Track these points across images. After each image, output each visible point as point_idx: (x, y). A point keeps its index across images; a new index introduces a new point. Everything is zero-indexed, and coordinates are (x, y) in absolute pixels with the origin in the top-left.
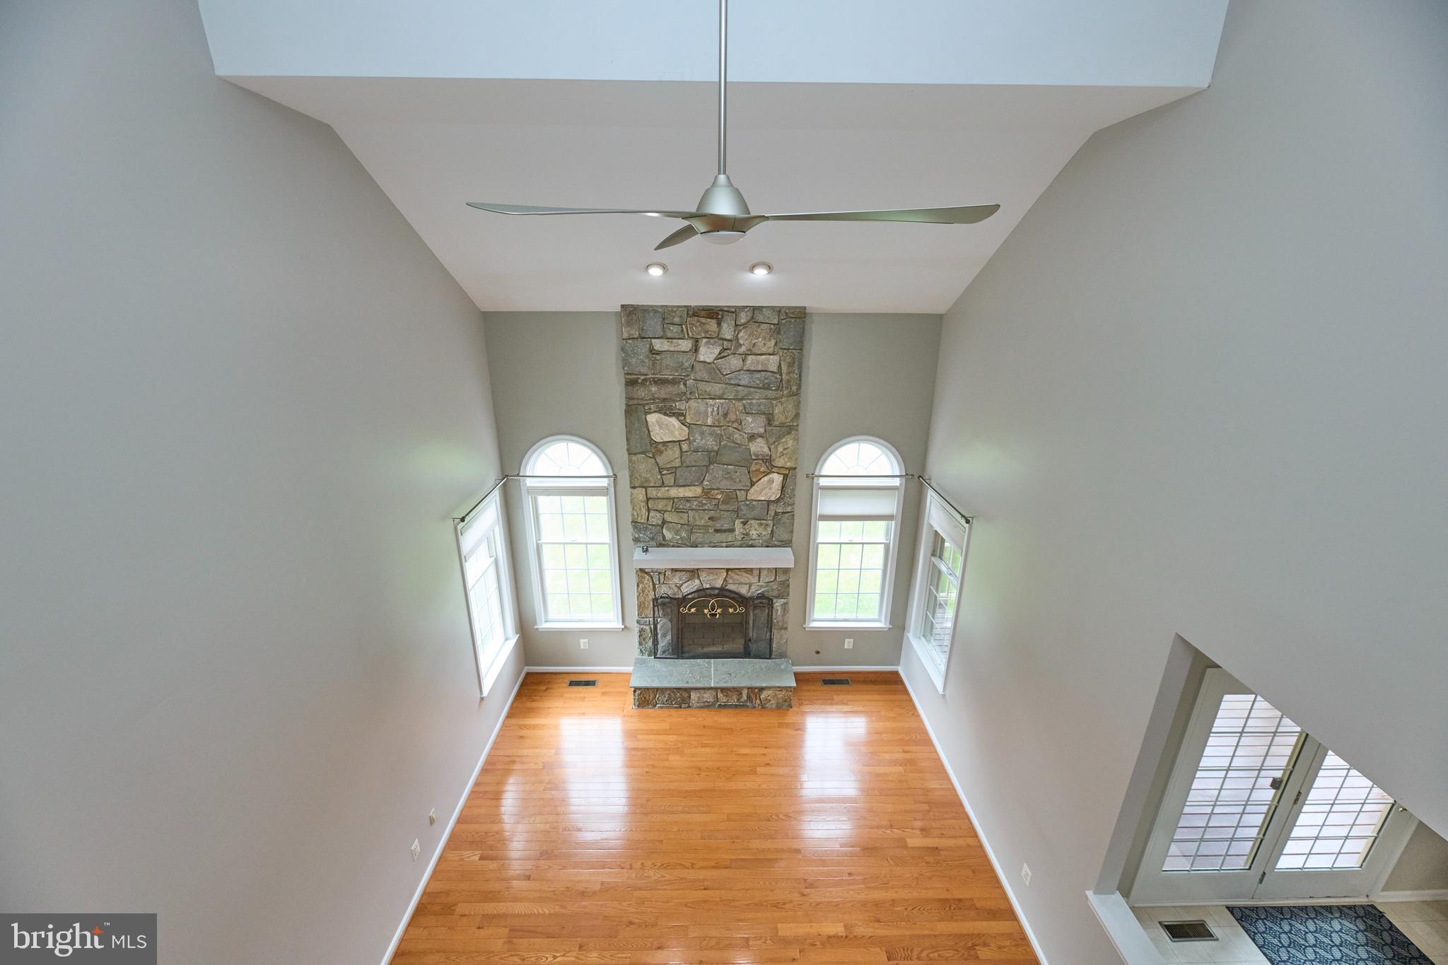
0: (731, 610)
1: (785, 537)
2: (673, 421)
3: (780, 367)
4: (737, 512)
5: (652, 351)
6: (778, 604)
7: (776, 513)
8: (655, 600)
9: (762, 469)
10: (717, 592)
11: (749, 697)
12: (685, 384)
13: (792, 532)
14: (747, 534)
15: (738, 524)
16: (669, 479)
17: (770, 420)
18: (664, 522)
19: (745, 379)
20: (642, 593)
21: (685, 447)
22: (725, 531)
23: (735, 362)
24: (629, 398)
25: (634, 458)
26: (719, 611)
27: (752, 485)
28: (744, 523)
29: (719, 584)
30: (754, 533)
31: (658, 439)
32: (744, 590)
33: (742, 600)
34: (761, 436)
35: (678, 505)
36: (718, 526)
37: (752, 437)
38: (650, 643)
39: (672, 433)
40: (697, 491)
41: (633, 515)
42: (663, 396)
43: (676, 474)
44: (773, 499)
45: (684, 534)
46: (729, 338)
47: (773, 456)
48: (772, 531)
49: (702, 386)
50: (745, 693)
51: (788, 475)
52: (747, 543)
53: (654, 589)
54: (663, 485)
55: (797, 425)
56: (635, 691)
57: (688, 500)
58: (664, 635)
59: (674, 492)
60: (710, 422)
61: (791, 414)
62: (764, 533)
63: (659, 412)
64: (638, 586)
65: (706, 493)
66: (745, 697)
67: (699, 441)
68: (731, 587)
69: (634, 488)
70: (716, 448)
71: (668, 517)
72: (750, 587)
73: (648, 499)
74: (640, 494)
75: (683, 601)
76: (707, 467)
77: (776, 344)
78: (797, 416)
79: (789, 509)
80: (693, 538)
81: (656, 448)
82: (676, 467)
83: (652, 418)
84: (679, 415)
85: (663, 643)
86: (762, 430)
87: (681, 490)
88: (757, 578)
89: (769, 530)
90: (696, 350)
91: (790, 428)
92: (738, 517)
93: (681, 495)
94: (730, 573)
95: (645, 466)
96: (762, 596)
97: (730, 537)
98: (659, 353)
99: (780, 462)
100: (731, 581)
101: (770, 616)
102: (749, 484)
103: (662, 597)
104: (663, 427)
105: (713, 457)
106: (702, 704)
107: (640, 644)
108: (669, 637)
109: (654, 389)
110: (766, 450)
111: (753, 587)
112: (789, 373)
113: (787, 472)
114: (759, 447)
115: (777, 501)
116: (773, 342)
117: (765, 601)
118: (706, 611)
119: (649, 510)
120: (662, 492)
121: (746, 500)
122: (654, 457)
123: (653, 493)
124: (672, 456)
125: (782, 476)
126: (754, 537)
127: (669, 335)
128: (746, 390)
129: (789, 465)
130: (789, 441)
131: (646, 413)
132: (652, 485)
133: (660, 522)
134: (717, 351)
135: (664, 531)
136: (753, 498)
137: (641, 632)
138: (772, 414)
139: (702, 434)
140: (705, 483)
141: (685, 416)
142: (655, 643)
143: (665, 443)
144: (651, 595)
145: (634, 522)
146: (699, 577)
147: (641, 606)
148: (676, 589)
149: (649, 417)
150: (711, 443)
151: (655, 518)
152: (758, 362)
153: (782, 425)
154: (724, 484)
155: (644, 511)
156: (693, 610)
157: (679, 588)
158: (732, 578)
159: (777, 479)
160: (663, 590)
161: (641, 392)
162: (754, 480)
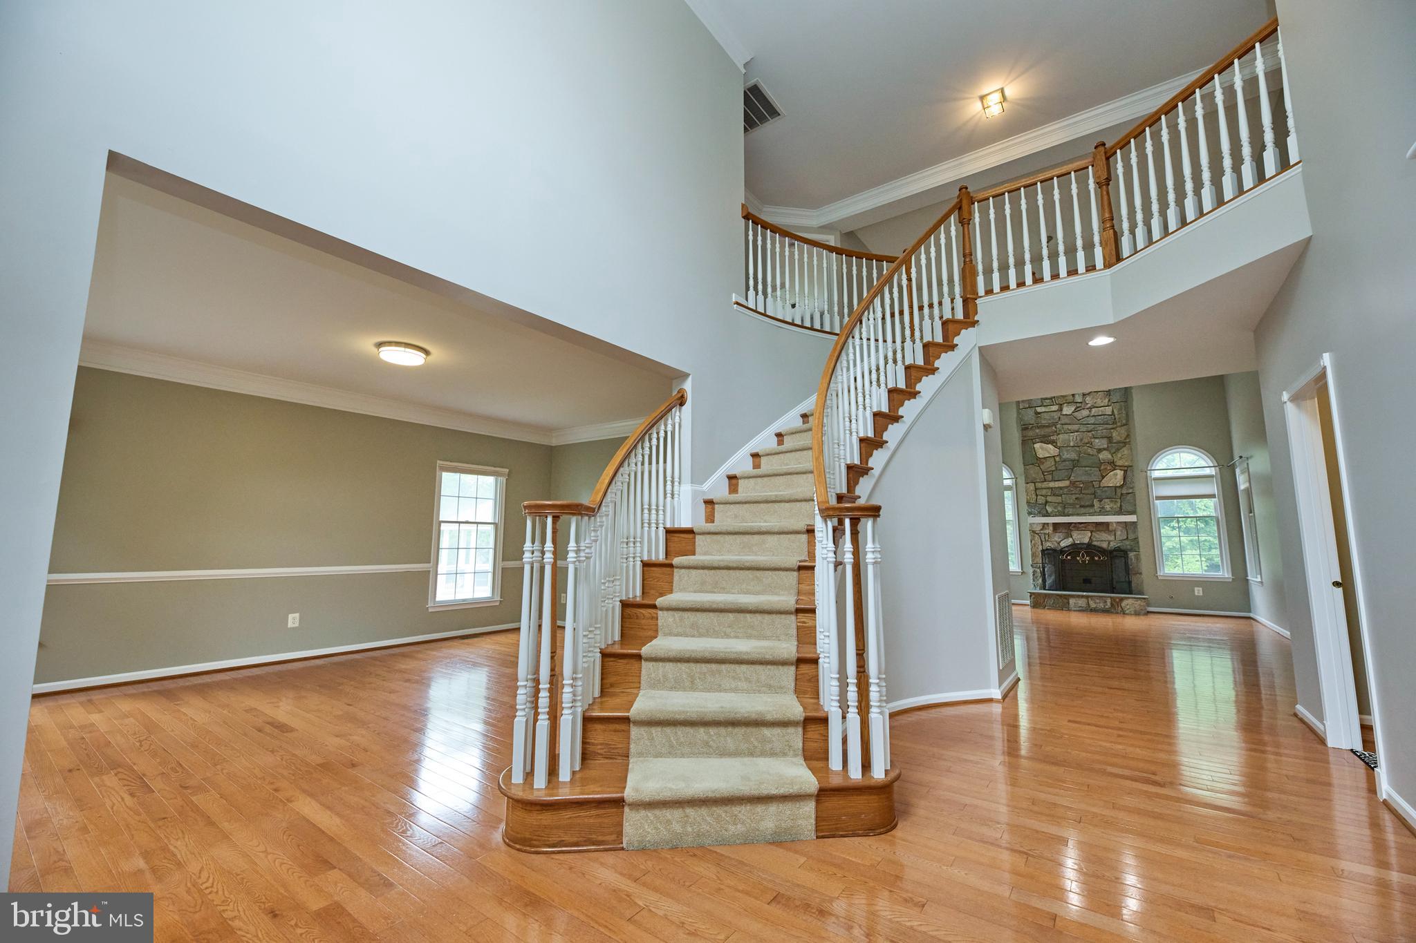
0: (1096, 558)
1: (1130, 508)
2: (1050, 446)
3: (1113, 411)
4: (1094, 494)
5: (1037, 413)
6: (1131, 555)
7: (1122, 494)
8: (1043, 551)
9: (1109, 468)
10: (1085, 546)
11: (1112, 604)
12: (1056, 428)
13: (1135, 505)
14: (1103, 508)
15: (1096, 502)
16: (1050, 477)
17: (1110, 439)
18: (1047, 502)
19: (1092, 420)
20: (1034, 546)
21: (1057, 459)
22: (1088, 506)
23: (1086, 413)
24: (1023, 436)
25: (1027, 467)
26: (1087, 558)
27: (1103, 478)
28: (1100, 501)
29: (1086, 540)
30: (1108, 507)
31: (1041, 456)
32: (1104, 545)
33: (1103, 551)
34: (1104, 449)
35: (1054, 492)
36: (1082, 503)
37: (1100, 451)
38: (1040, 580)
39: (1049, 452)
40: (1067, 483)
41: (1027, 499)
42: (1043, 433)
43: (1051, 475)
44: (1118, 485)
45: (1060, 509)
46: (1079, 401)
47: (1115, 460)
48: (1121, 505)
49: (1066, 427)
50: (1109, 601)
51: (1126, 470)
52: (1103, 512)
53: (1042, 544)
54: (1045, 481)
55: (1130, 442)
56: (1031, 596)
57: (1061, 488)
58: (1050, 576)
59: (1052, 484)
60: (1072, 444)
61: (1124, 436)
62: (1115, 507)
63: (1041, 442)
64: (1031, 542)
65: (1073, 483)
66: (1109, 604)
67: (1066, 456)
68: (1095, 543)
69: (1028, 483)
70: (1077, 458)
71: (1049, 499)
72: (1109, 543)
73: (1036, 489)
74: (1031, 486)
75: (1062, 551)
76: (1072, 469)
77: (1109, 400)
78: (1128, 436)
79: (1131, 491)
80: (1066, 511)
81: (1040, 461)
82: (1053, 471)
83: (1037, 446)
84: (1053, 443)
85: (1049, 582)
86: (1105, 446)
87: (1056, 483)
88: (1113, 537)
89: (1119, 505)
90: (1061, 410)
91: (1126, 442)
92: (1095, 498)
93: (1057, 486)
94: (1093, 533)
95: (1034, 472)
96: (1118, 550)
97: (1091, 511)
98: (1039, 413)
99: (1120, 463)
100: (1094, 539)
101: (1126, 564)
102: (1100, 477)
103: (1047, 549)
104: (1043, 450)
105: (1075, 463)
106: (1078, 609)
107: (1034, 580)
108: (1053, 577)
109: (1037, 431)
110: (1110, 456)
111: (1111, 543)
112: (1119, 414)
113: (1126, 468)
114: (1105, 456)
115: (1121, 486)
116: (1107, 400)
117: (1119, 554)
118: (1078, 558)
119: (1037, 496)
120: (1045, 485)
121: (1100, 487)
122: (1039, 466)
123: (1039, 485)
124: (1049, 465)
125: (1123, 472)
126: (1108, 510)
127: (1045, 404)
128: (1093, 426)
129: (1126, 464)
130: (1125, 451)
131: (1034, 444)
132: (1038, 481)
133: (1044, 502)
134: (1073, 409)
135: (1047, 507)
136: (1104, 485)
137: (1034, 572)
138: (1111, 437)
139: (1067, 451)
140: (1072, 478)
141: (1056, 443)
142: (1044, 581)
143: (1044, 458)
144: (1040, 548)
145: (1028, 503)
146: (1071, 537)
147: (1034, 555)
148: (1056, 544)
149: (1035, 446)
150: (1073, 456)
151: (1041, 500)
152: (1099, 411)
153: (1118, 442)
154: (1084, 478)
155: (1034, 496)
156: (1069, 557)
157: (1059, 543)
158: (1095, 536)
159: (1120, 473)
160: (1048, 545)
161: (1030, 433)
162: (1104, 475)
